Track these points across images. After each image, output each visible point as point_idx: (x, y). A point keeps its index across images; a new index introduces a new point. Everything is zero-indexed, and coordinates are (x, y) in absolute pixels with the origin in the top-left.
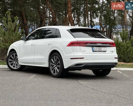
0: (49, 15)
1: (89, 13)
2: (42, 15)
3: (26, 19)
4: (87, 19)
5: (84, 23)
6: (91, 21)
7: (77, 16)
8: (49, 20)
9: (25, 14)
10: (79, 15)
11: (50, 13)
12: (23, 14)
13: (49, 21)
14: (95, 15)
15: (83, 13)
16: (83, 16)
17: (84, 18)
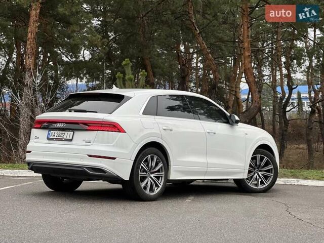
0: (197, 64)
1: (283, 59)
3: (154, 73)
4: (278, 73)
5: (271, 80)
6: (288, 76)
7: (255, 66)
8: (197, 74)
9: (151, 62)
10: (260, 65)
11: (197, 60)
12: (147, 62)
13: (196, 76)
14: (295, 63)
15: (270, 59)
16: (269, 66)
17: (273, 70)
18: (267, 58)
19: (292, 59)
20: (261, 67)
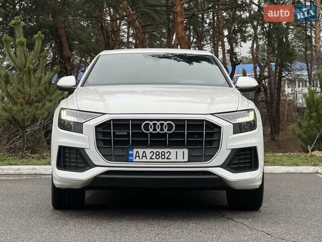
0: (128, 38)
1: (226, 33)
2: (109, 37)
4: (220, 49)
6: (232, 52)
7: (195, 40)
11: (128, 33)
14: (239, 37)
15: (211, 33)
16: (211, 41)
17: (214, 44)
18: (208, 31)
19: (235, 32)
20: (201, 41)
